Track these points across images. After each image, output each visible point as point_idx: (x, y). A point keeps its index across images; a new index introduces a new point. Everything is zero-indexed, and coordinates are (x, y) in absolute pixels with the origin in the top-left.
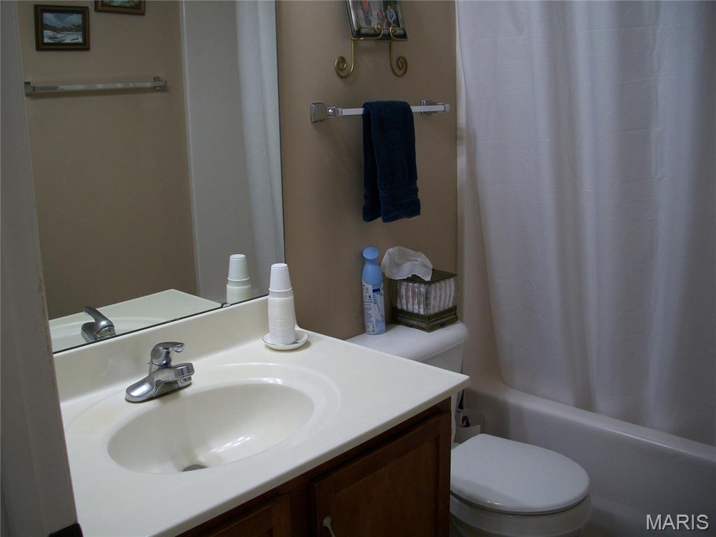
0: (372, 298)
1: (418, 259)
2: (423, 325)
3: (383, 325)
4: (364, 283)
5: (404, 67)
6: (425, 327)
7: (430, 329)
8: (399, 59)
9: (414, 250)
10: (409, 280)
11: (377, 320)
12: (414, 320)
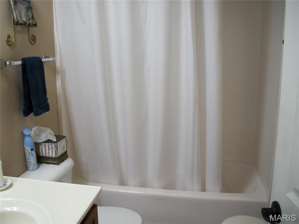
0: (31, 153)
1: (48, 131)
2: (55, 162)
3: (36, 165)
4: (25, 146)
5: (35, 39)
6: (56, 163)
7: (58, 164)
8: (32, 36)
9: (45, 127)
10: (45, 142)
11: (34, 164)
12: (49, 160)
